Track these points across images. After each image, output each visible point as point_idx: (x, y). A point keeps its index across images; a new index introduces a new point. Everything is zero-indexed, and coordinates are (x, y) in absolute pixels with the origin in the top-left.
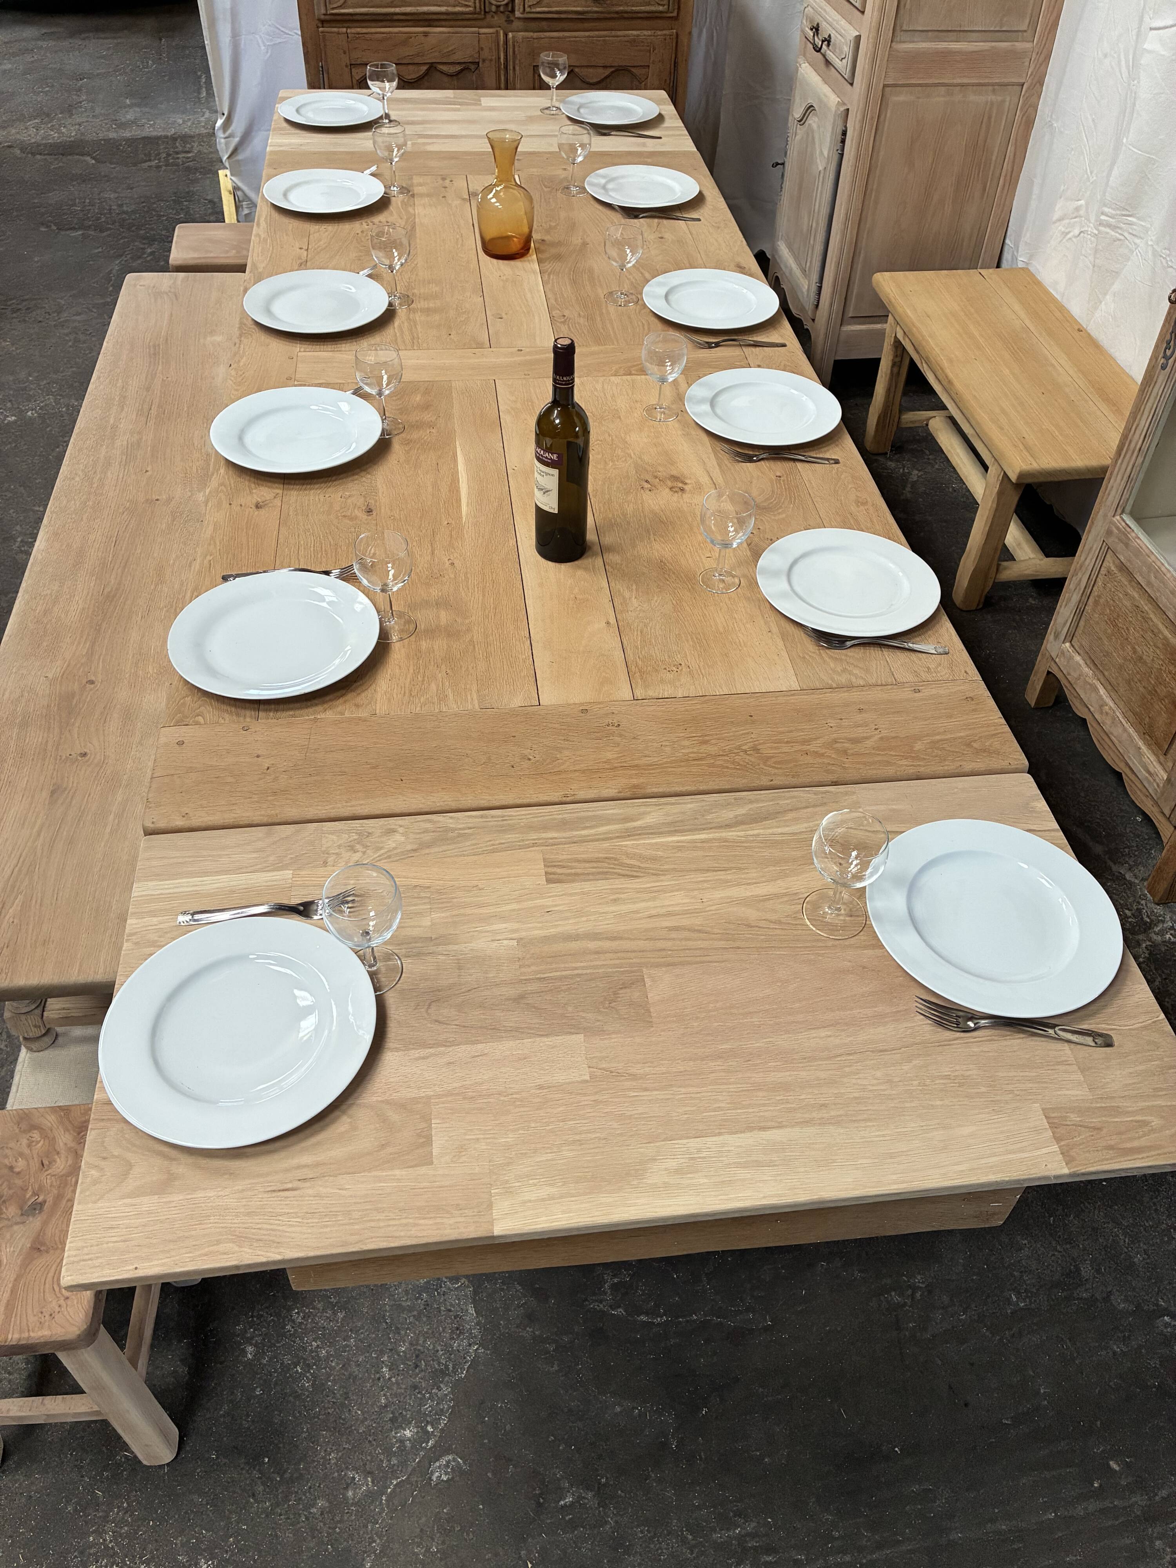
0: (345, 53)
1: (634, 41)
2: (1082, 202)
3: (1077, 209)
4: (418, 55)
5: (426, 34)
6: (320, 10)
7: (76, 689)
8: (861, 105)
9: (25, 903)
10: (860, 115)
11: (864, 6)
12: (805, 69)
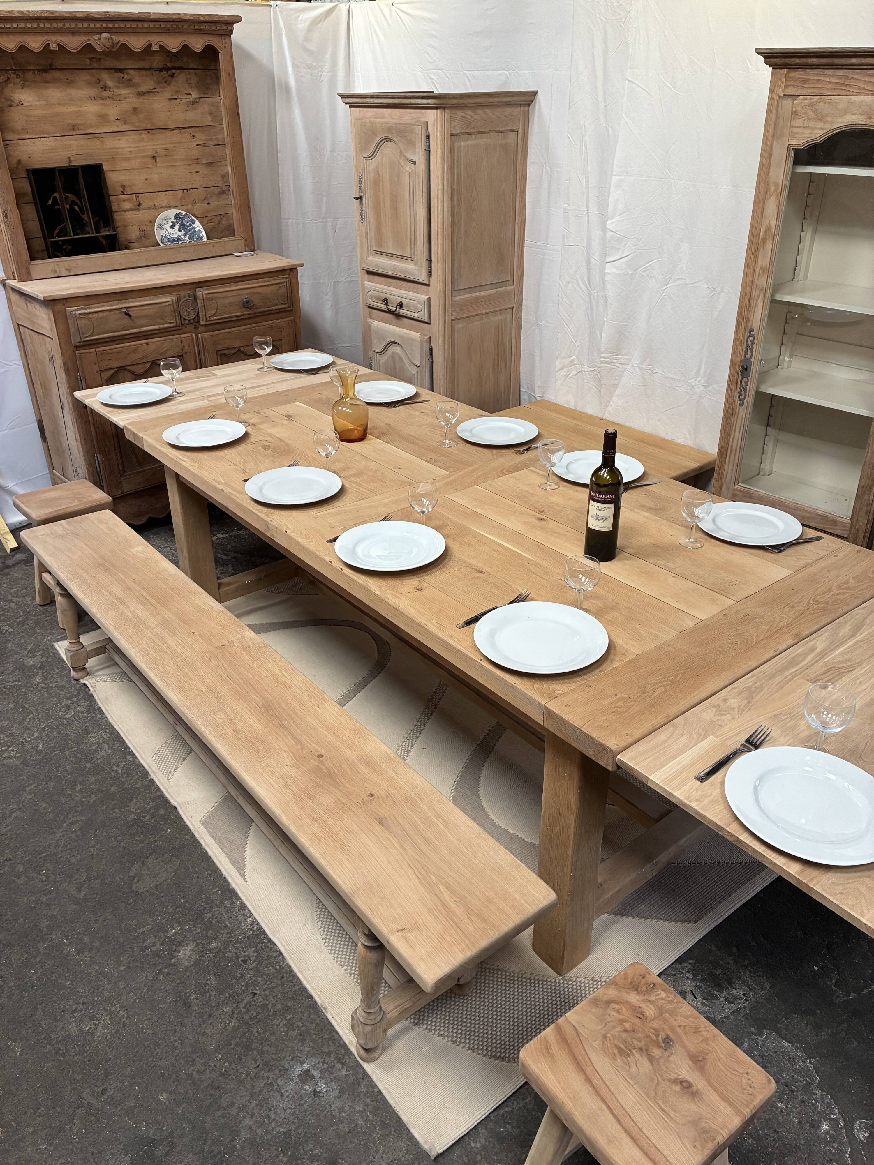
0: (95, 364)
2: (574, 357)
3: (572, 361)
4: (144, 357)
5: (148, 344)
6: (76, 340)
7: (316, 763)
8: (442, 332)
9: (448, 888)
10: (441, 338)
11: (429, 281)
12: (376, 324)
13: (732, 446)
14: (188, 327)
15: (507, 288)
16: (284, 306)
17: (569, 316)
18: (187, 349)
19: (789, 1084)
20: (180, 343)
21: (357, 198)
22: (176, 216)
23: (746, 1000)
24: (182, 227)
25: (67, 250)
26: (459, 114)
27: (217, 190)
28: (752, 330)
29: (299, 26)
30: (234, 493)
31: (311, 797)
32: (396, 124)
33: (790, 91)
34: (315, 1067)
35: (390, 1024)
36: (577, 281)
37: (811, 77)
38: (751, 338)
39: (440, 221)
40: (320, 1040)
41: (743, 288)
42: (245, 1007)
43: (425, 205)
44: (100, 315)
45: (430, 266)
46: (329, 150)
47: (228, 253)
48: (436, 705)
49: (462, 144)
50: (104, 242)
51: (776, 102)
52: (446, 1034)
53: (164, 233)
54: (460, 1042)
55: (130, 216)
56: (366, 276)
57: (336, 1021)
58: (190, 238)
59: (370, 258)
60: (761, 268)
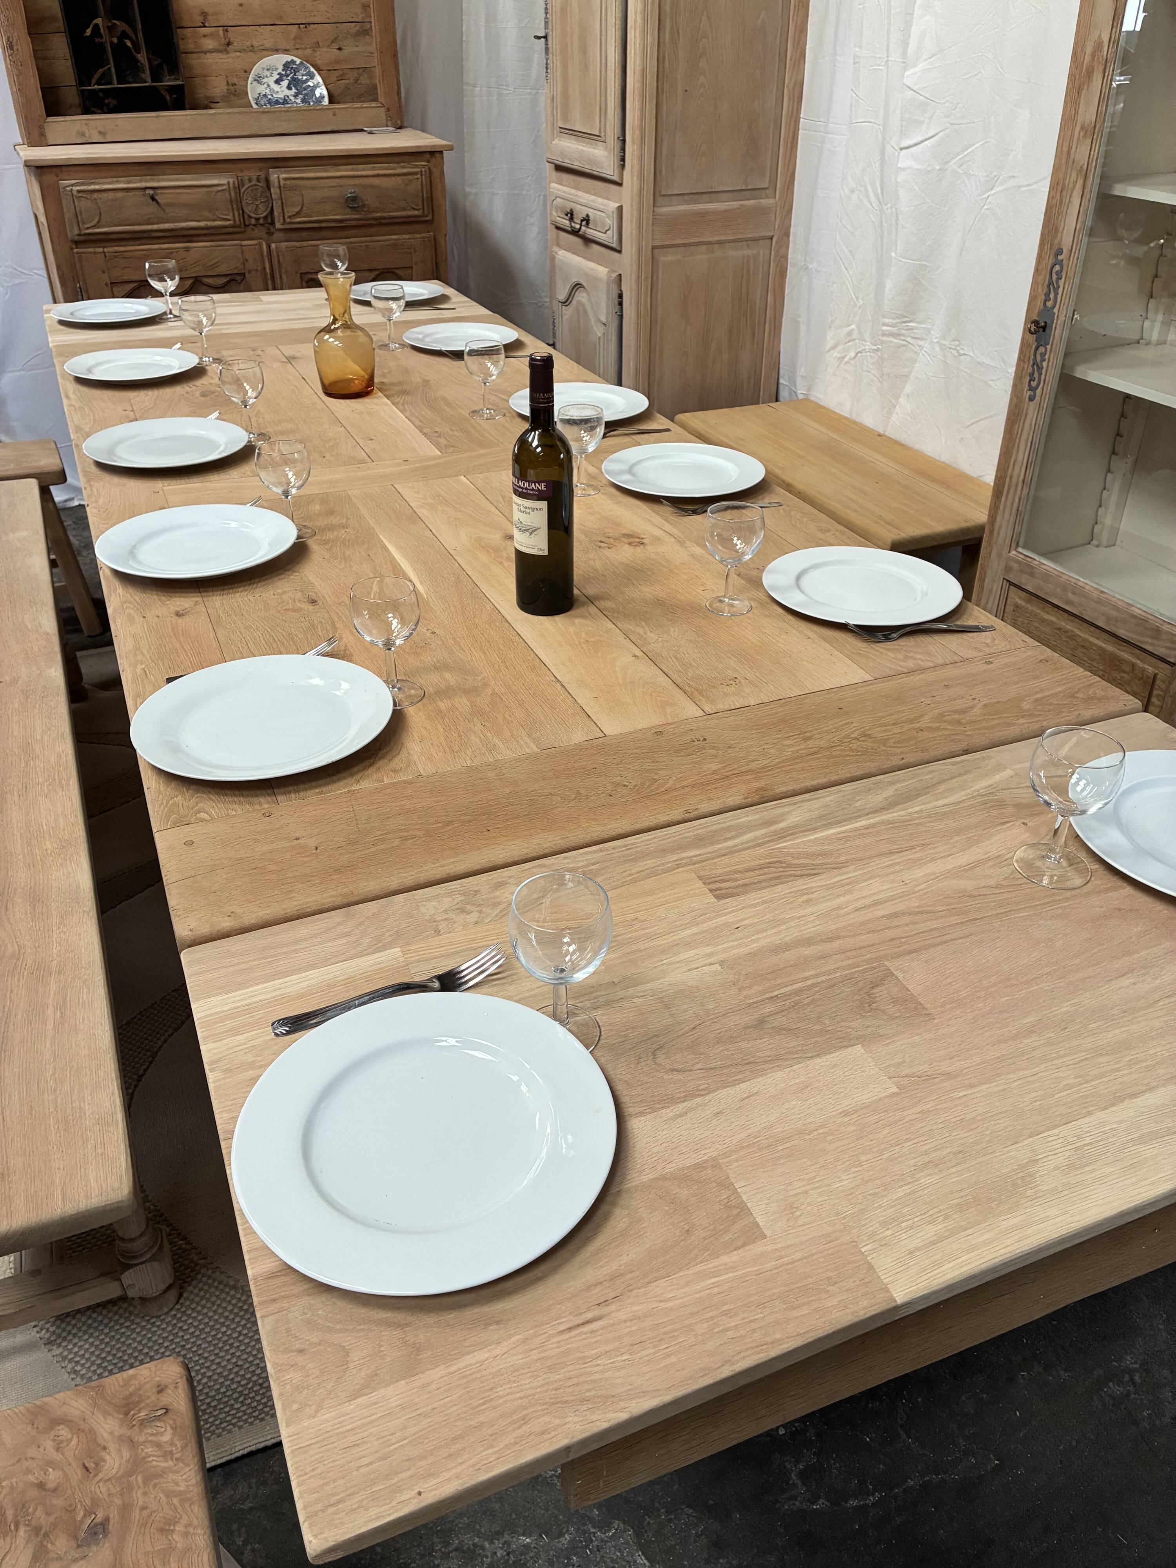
0: (104, 272)
1: (395, 244)
2: (853, 326)
3: (850, 334)
5: (187, 249)
6: (73, 232)
8: (637, 266)
10: (634, 277)
11: (622, 178)
12: (563, 255)
14: (256, 231)
15: (762, 201)
16: (416, 213)
17: (850, 251)
18: (250, 265)
20: (239, 255)
21: (539, 38)
22: (287, 66)
24: (294, 83)
25: (111, 105)
27: (356, 28)
28: (1060, 252)
36: (866, 187)
38: (1057, 268)
39: (638, 68)
41: (1056, 171)
43: (619, 41)
44: (111, 195)
45: (623, 149)
47: (359, 127)
50: (168, 98)
53: (262, 89)
55: (212, 60)
56: (554, 173)
58: (303, 101)
59: (556, 141)
60: (1082, 128)
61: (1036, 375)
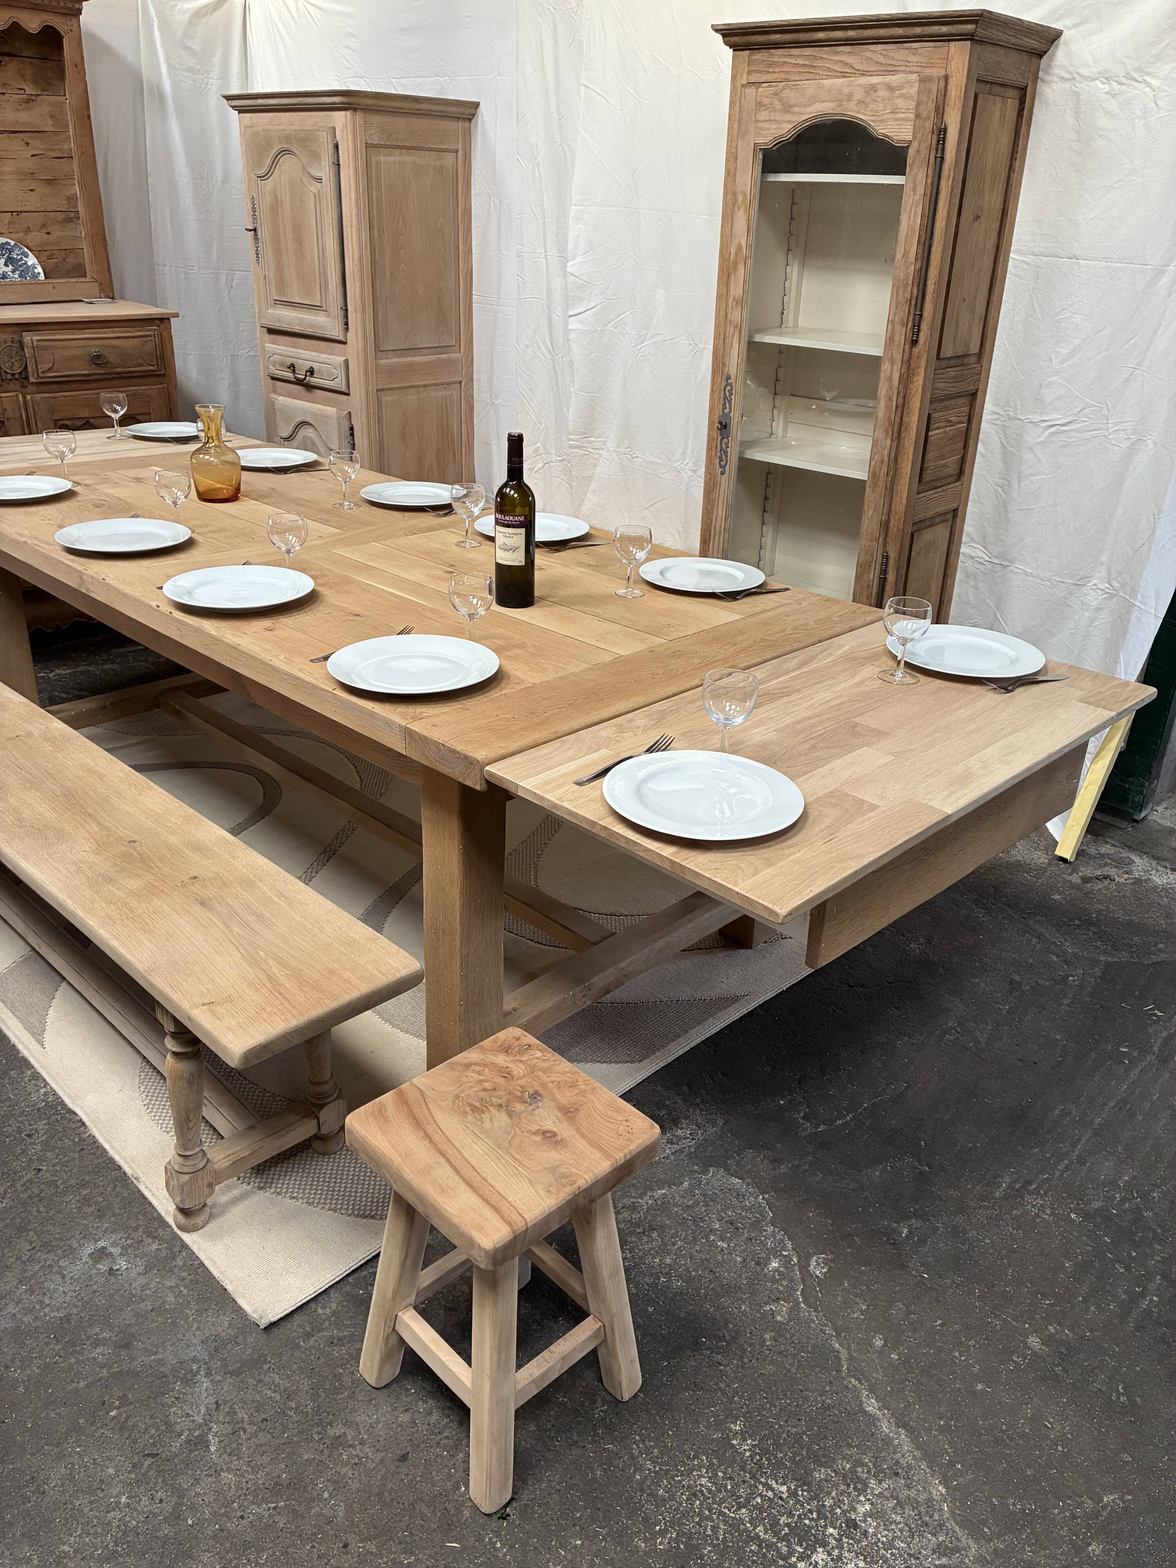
1: (135, 394)
2: (539, 444)
3: (536, 450)
7: (125, 849)
8: (364, 405)
9: (280, 961)
10: (364, 414)
11: (346, 337)
12: (281, 399)
13: (715, 527)
14: (12, 385)
15: (451, 355)
16: (152, 368)
17: (530, 390)
18: (9, 414)
19: (734, 1222)
21: (251, 230)
23: (693, 1139)
24: (9, 260)
26: (376, 119)
27: (61, 216)
28: (729, 378)
29: (177, 17)
30: (42, 545)
31: (110, 880)
32: (296, 131)
33: (753, 79)
34: (113, 1244)
35: (219, 1177)
36: (538, 344)
37: (776, 59)
38: (729, 388)
39: (356, 257)
40: (126, 1215)
41: (717, 327)
42: (23, 1185)
43: (337, 235)
45: (346, 316)
46: (220, 180)
47: (78, 298)
48: (335, 851)
49: (382, 159)
51: (739, 93)
52: (301, 1195)
54: (318, 1203)
56: (267, 335)
57: (150, 1191)
58: (20, 276)
59: (270, 311)
60: (734, 299)
61: (724, 457)
